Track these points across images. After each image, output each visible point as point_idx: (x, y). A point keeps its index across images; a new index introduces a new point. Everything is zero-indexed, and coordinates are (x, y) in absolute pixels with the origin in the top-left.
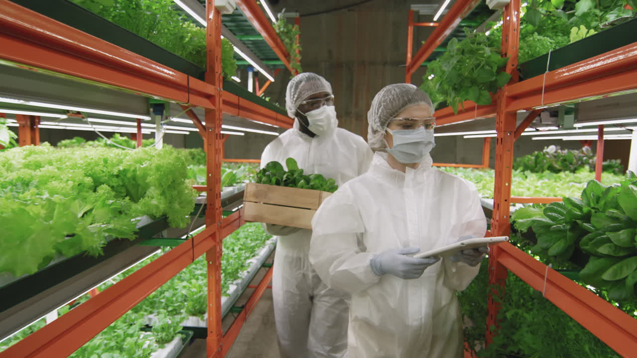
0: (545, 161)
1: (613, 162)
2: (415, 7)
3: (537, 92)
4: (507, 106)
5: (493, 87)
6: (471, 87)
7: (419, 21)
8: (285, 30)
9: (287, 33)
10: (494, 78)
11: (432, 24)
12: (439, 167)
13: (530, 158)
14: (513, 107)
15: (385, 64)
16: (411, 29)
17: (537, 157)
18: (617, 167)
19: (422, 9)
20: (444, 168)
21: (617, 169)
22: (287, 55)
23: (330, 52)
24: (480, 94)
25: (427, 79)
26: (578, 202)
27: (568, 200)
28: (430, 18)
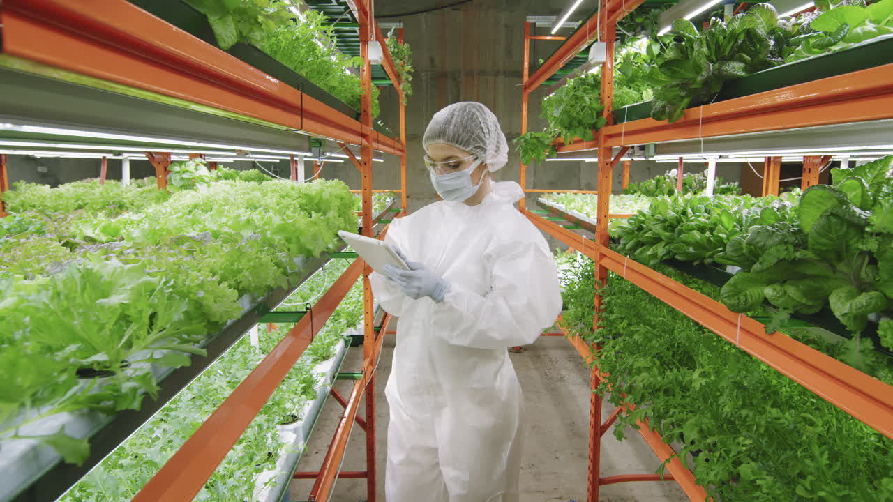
0: (664, 185)
1: (732, 184)
2: (531, 19)
3: (619, 135)
4: (605, 141)
5: (594, 127)
6: (578, 127)
7: (535, 35)
8: (396, 51)
9: (397, 53)
10: (595, 121)
11: (548, 38)
12: (559, 194)
13: (652, 183)
14: (608, 144)
15: (497, 74)
16: (527, 44)
17: (658, 181)
18: (735, 190)
19: (540, 21)
20: (564, 195)
21: (735, 192)
22: (398, 76)
23: (432, 60)
24: (585, 133)
25: (543, 100)
26: (645, 213)
27: (640, 212)
28: (547, 31)
